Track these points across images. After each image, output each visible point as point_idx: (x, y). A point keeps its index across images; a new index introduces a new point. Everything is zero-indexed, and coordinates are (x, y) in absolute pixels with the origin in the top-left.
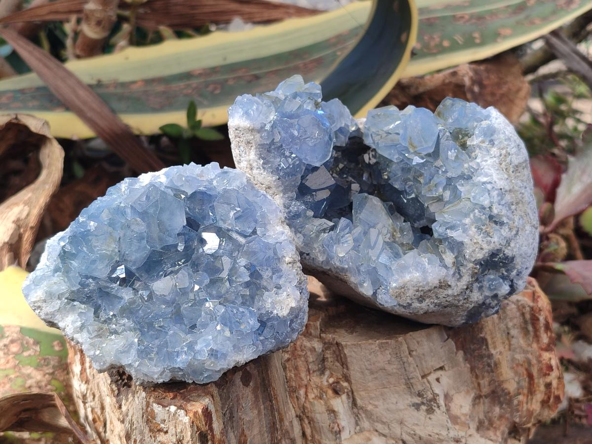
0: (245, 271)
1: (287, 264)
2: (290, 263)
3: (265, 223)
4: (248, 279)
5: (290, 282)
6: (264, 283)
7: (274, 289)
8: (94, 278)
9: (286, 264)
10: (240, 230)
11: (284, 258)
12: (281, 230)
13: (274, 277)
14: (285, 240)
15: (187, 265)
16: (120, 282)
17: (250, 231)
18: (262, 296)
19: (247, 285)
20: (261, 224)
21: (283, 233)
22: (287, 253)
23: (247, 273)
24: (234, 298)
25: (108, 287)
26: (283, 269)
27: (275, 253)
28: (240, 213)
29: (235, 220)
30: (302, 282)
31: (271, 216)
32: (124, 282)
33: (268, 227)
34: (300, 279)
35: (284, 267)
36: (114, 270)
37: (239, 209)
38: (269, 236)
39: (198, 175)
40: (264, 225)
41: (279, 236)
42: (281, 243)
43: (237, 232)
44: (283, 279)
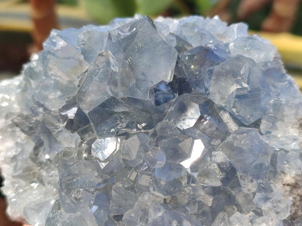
0: (218, 171)
1: (284, 185)
2: (288, 185)
3: (275, 118)
4: (218, 184)
5: (277, 213)
6: (240, 199)
7: (251, 213)
8: (45, 109)
9: (281, 185)
10: (237, 114)
11: (283, 175)
12: (295, 134)
13: (258, 195)
14: (294, 150)
15: (147, 133)
16: (67, 124)
17: (252, 121)
18: (230, 215)
19: (214, 191)
20: (270, 117)
21: (295, 140)
22: (289, 168)
23: (220, 175)
24: (186, 201)
25: (53, 125)
26: (275, 190)
27: (273, 163)
28: (245, 92)
29: (235, 98)
30: (296, 218)
31: (288, 111)
32: (71, 125)
33: (278, 124)
34: (295, 213)
35: (278, 188)
36: (67, 107)
37: (246, 85)
38: (275, 137)
39: (218, 35)
40: (274, 120)
41: (289, 142)
42: (287, 152)
43: (232, 115)
44: (269, 204)
